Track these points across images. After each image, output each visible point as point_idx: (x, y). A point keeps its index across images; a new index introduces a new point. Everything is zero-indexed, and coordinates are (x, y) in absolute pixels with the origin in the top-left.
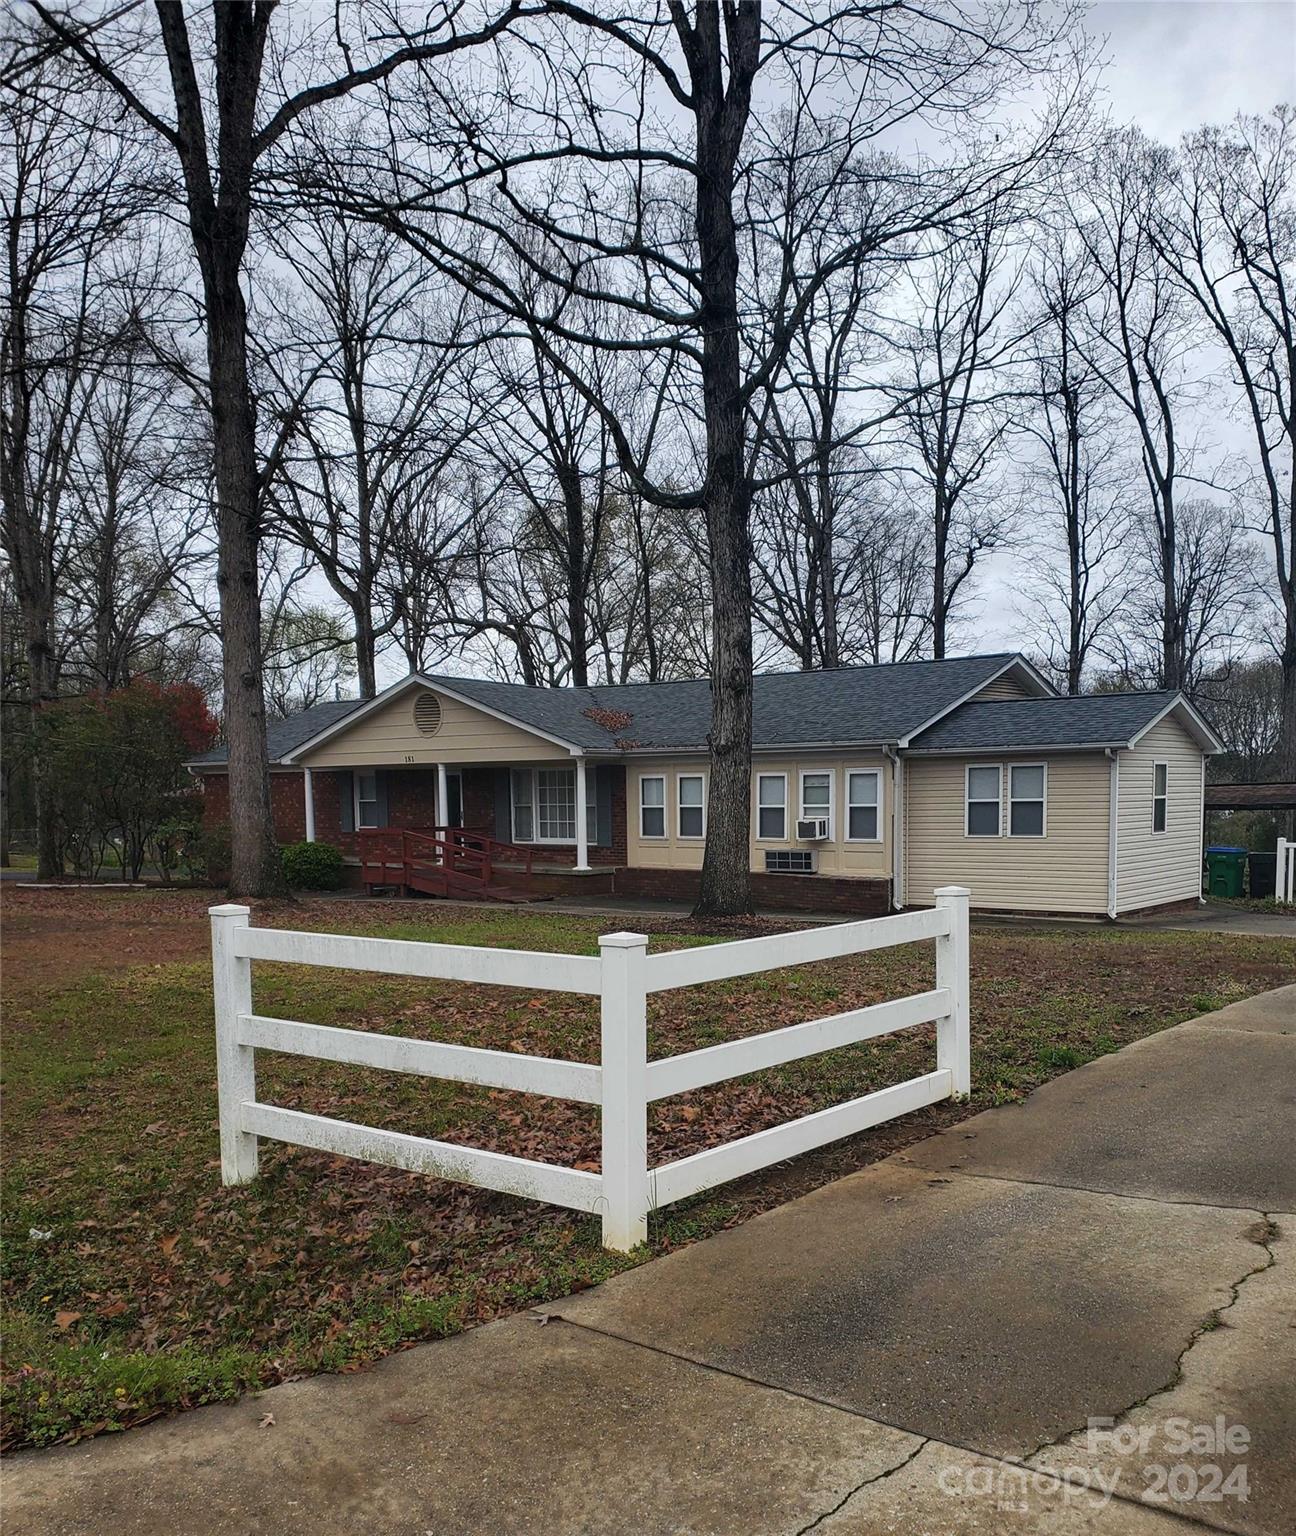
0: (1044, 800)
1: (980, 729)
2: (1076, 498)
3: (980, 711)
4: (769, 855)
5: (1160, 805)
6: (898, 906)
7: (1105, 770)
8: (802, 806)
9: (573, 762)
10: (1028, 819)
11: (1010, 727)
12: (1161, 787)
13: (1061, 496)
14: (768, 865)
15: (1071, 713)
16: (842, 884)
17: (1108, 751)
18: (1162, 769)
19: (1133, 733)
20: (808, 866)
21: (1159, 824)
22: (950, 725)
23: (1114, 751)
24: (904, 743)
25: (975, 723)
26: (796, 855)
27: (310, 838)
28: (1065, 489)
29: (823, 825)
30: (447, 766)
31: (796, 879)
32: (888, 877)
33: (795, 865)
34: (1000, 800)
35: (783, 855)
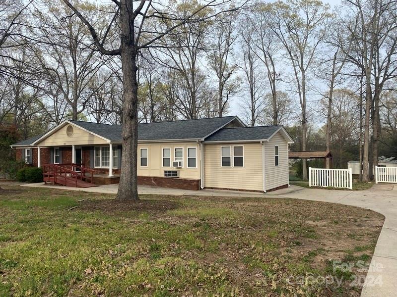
0: (243, 156)
1: (225, 135)
2: (252, 84)
3: (225, 131)
4: (165, 172)
5: (277, 158)
6: (202, 188)
7: (261, 148)
8: (175, 157)
9: (108, 145)
10: (239, 162)
11: (233, 135)
12: (277, 153)
13: (249, 83)
14: (165, 175)
15: (250, 132)
16: (185, 181)
17: (261, 142)
18: (277, 147)
19: (268, 137)
20: (176, 175)
21: (277, 164)
22: (217, 135)
23: (263, 142)
24: (203, 139)
25: (224, 134)
26: (173, 172)
27: (39, 167)
28: (250, 82)
29: (180, 163)
30: (75, 146)
31: (173, 179)
32: (199, 179)
33: (173, 175)
34: (231, 156)
35: (169, 172)
